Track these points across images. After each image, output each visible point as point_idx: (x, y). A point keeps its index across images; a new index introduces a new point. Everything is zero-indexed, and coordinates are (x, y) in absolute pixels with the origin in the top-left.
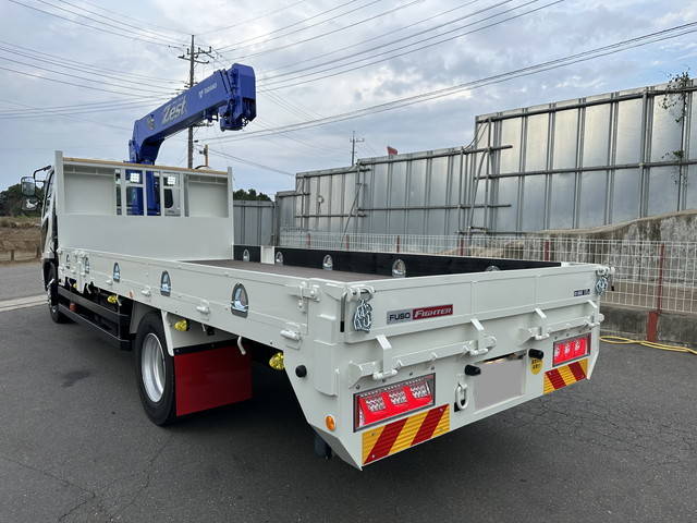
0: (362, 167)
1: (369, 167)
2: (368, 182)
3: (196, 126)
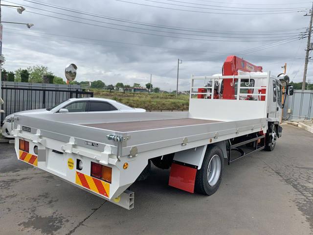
3: (310, 50)
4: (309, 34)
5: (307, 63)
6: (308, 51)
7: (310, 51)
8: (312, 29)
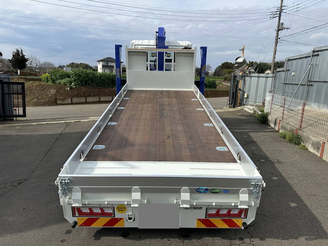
4: (280, 14)
5: (276, 44)
6: (277, 31)
7: (280, 31)
8: (283, 8)
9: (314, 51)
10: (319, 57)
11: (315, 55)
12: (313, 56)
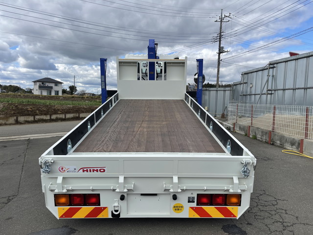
0: (271, 66)
1: (275, 65)
2: (274, 74)
3: (221, 53)
4: (220, 39)
5: (219, 65)
6: (219, 54)
8: (222, 34)
9: (270, 64)
10: (275, 69)
11: (271, 68)
12: (270, 68)
